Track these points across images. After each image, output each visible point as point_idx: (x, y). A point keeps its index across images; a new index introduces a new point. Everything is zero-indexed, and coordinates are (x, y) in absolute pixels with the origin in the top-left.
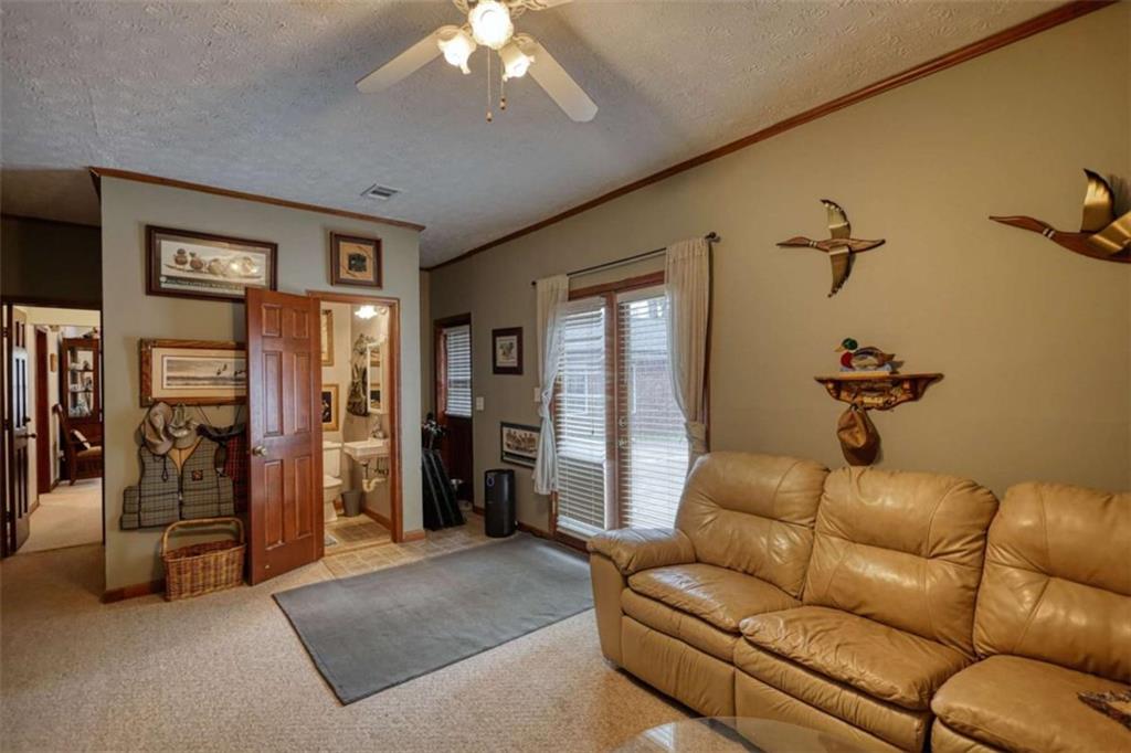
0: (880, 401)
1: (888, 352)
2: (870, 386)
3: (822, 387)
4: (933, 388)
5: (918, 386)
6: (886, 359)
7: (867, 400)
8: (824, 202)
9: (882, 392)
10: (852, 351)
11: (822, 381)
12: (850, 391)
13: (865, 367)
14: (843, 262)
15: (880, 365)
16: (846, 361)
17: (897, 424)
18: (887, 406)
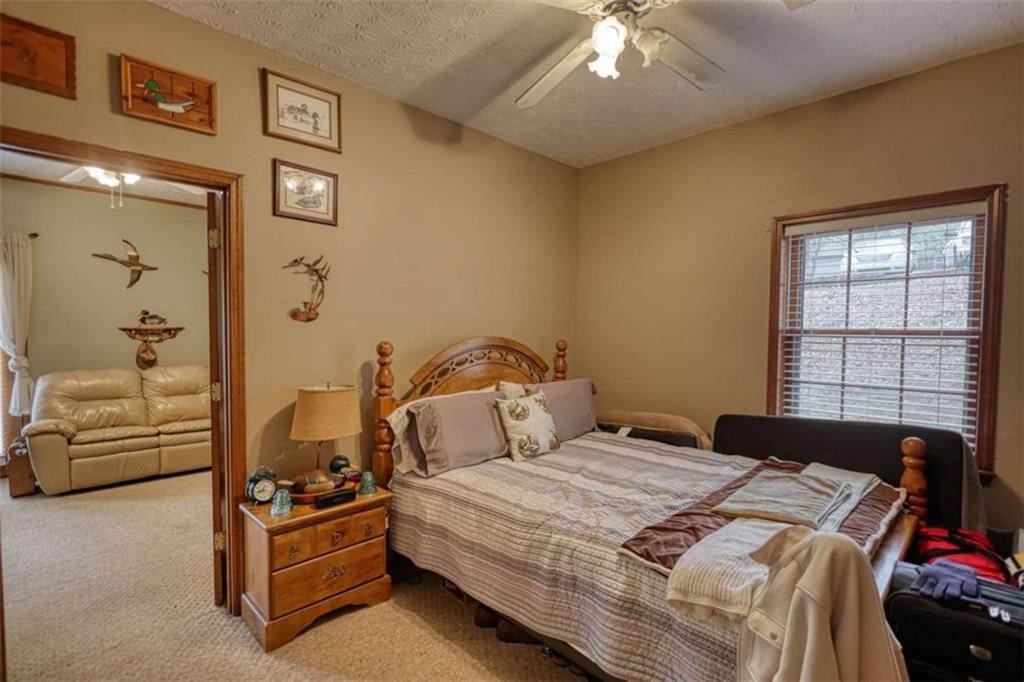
0: (157, 339)
1: (163, 317)
2: (153, 333)
3: (124, 333)
4: (180, 333)
5: (172, 332)
6: (163, 321)
7: (150, 338)
8: (125, 241)
9: (158, 334)
10: (145, 317)
11: (124, 330)
12: (141, 334)
13: (152, 324)
14: (136, 275)
15: (160, 323)
16: (143, 320)
17: (163, 349)
18: (161, 340)
